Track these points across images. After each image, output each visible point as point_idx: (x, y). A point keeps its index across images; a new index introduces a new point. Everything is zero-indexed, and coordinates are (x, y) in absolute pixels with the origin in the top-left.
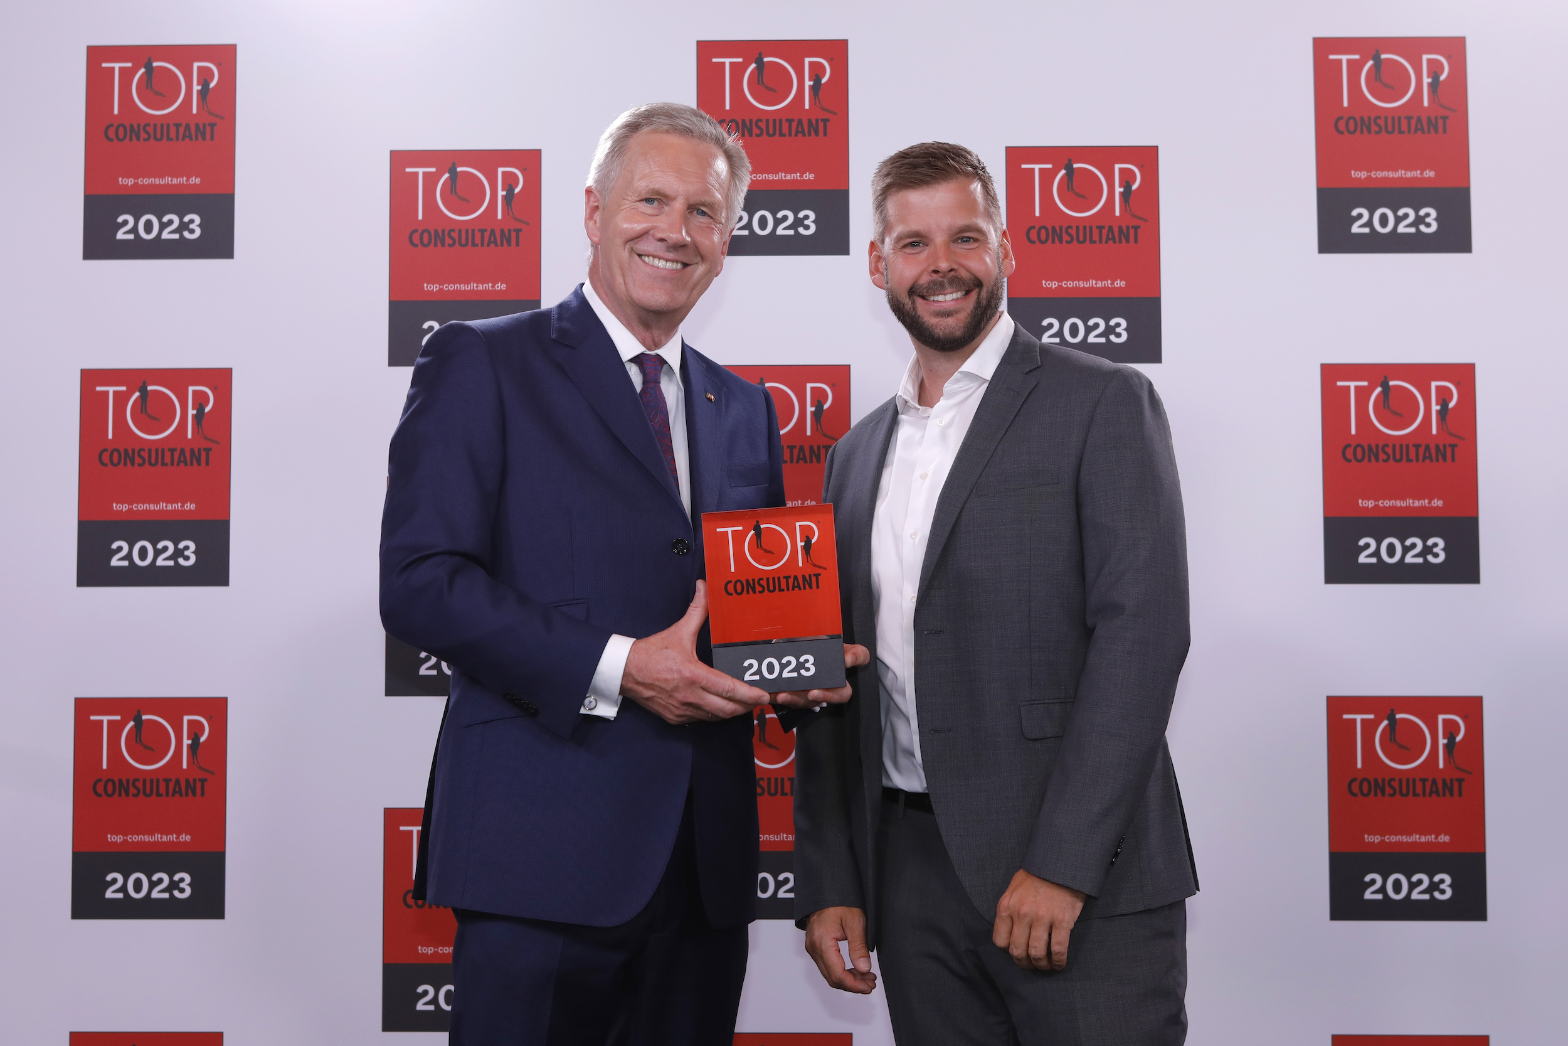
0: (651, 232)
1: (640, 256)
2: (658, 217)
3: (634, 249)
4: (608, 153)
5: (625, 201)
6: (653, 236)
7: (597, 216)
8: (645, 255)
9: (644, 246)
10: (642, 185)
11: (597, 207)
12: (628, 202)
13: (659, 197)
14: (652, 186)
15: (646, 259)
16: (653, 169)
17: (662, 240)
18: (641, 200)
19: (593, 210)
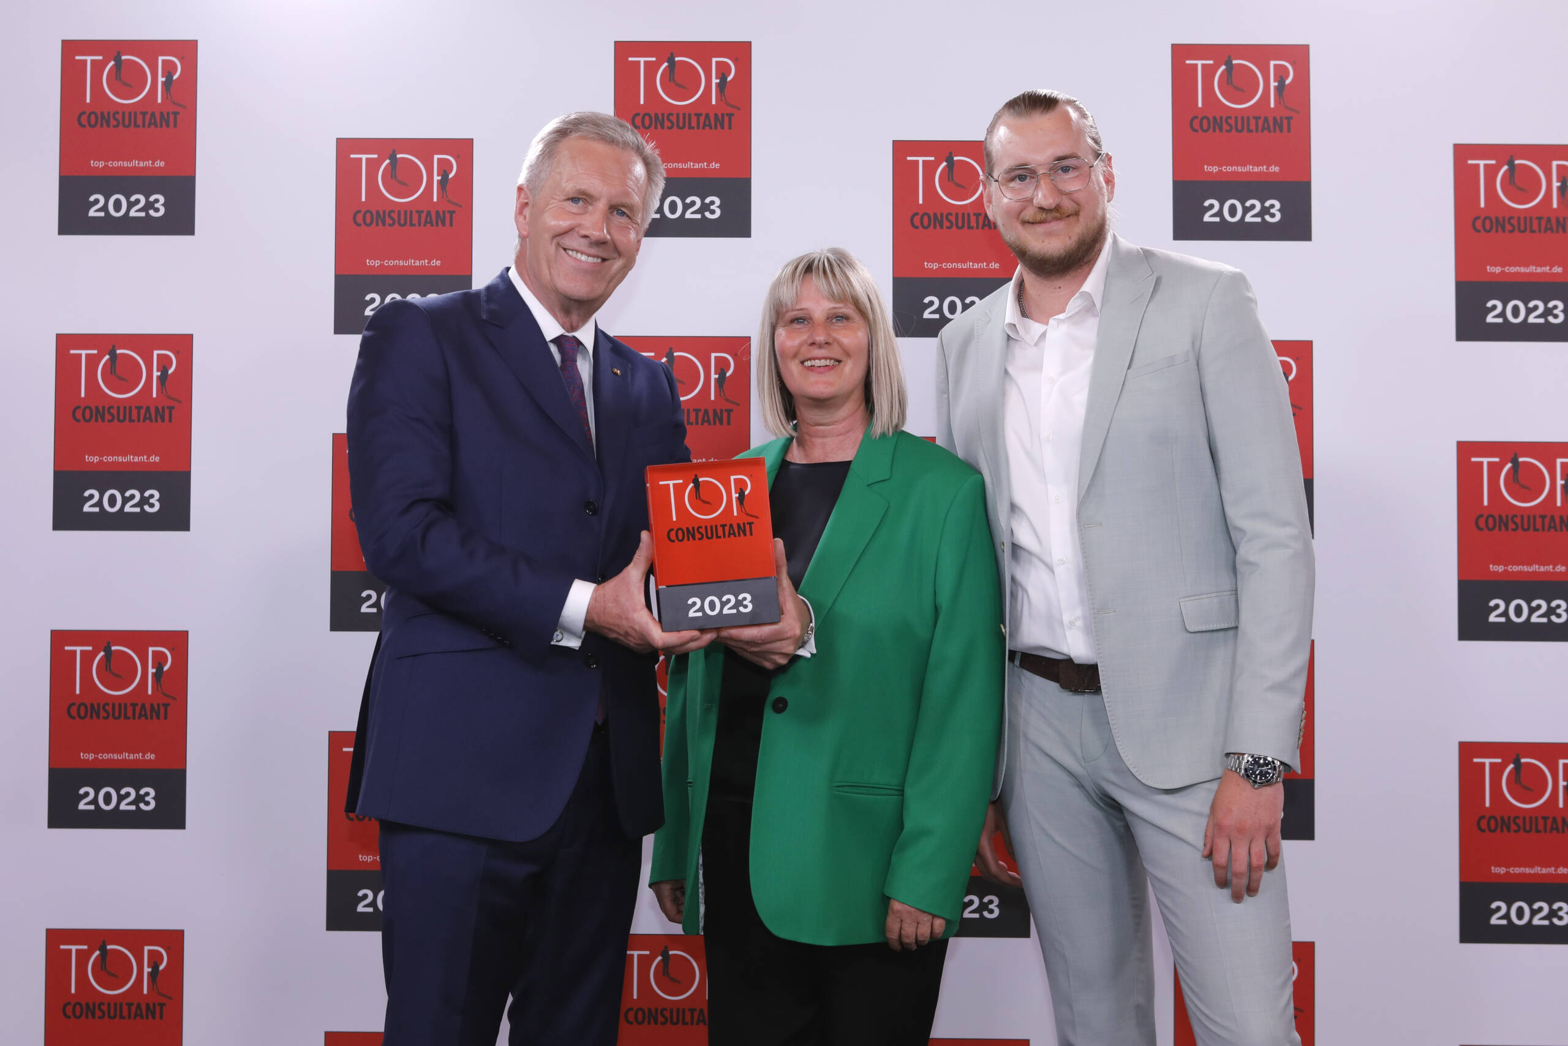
0: (576, 229)
1: (565, 249)
2: (582, 216)
3: (561, 244)
4: (540, 155)
5: (553, 201)
6: (578, 233)
7: (527, 212)
8: (569, 250)
9: (567, 241)
10: (569, 187)
11: (527, 204)
12: (556, 201)
13: (584, 197)
14: (578, 187)
15: (570, 252)
16: (581, 172)
17: (585, 237)
18: (568, 199)
19: (522, 207)
